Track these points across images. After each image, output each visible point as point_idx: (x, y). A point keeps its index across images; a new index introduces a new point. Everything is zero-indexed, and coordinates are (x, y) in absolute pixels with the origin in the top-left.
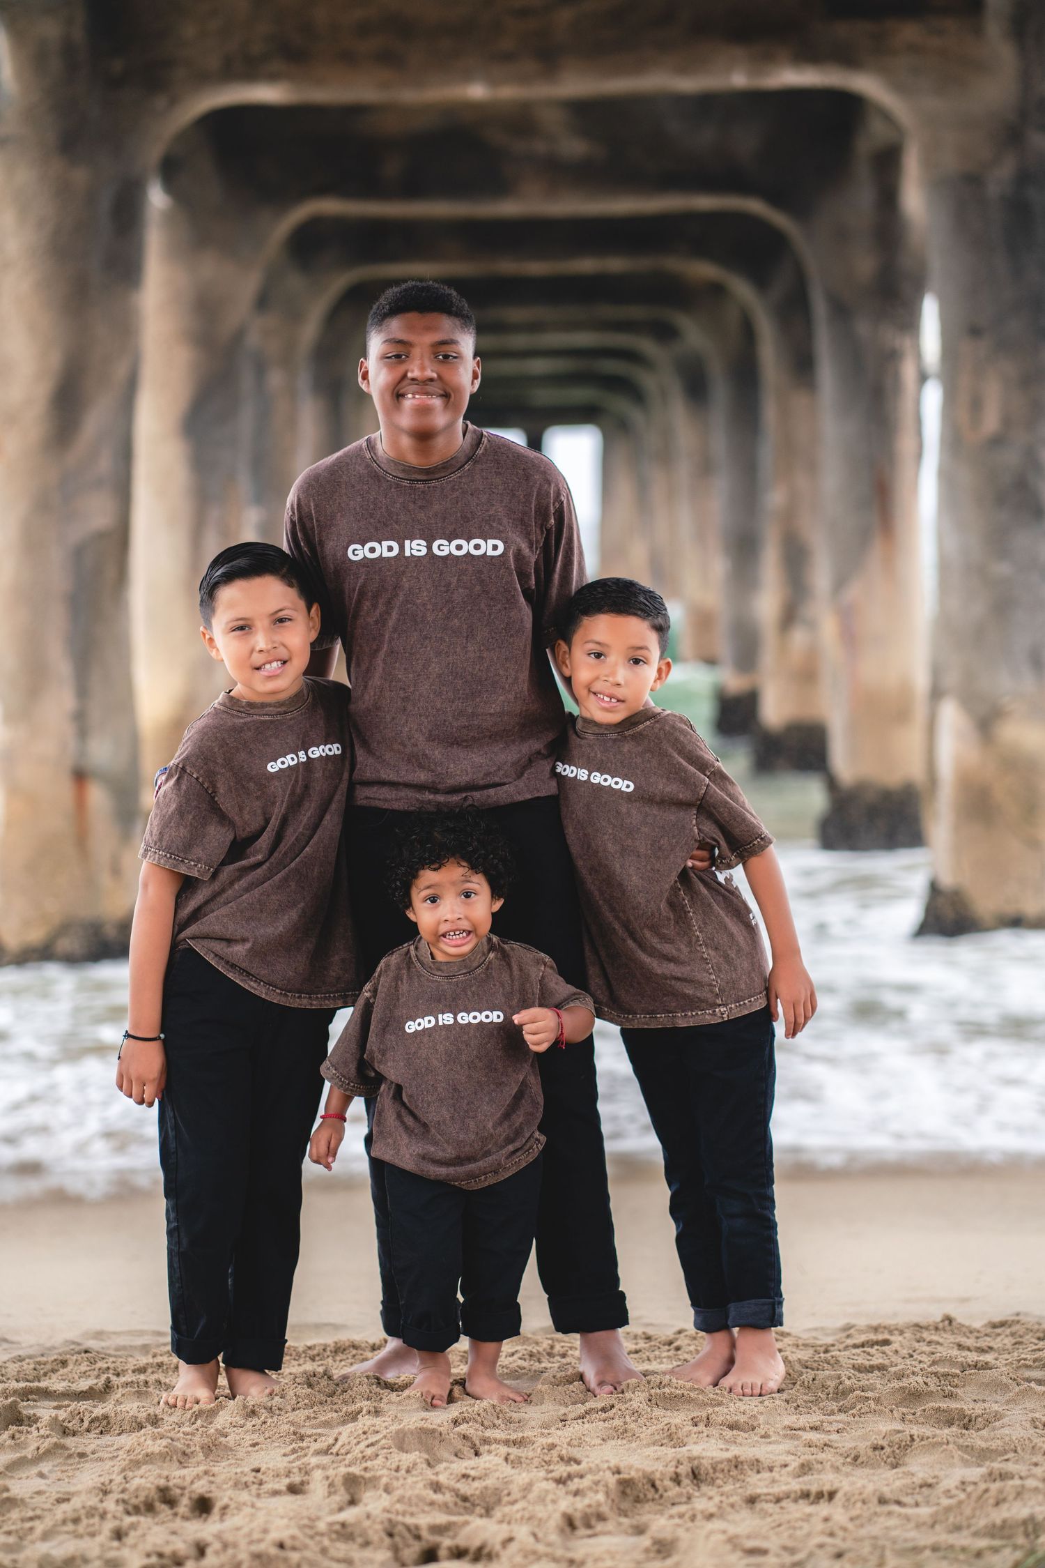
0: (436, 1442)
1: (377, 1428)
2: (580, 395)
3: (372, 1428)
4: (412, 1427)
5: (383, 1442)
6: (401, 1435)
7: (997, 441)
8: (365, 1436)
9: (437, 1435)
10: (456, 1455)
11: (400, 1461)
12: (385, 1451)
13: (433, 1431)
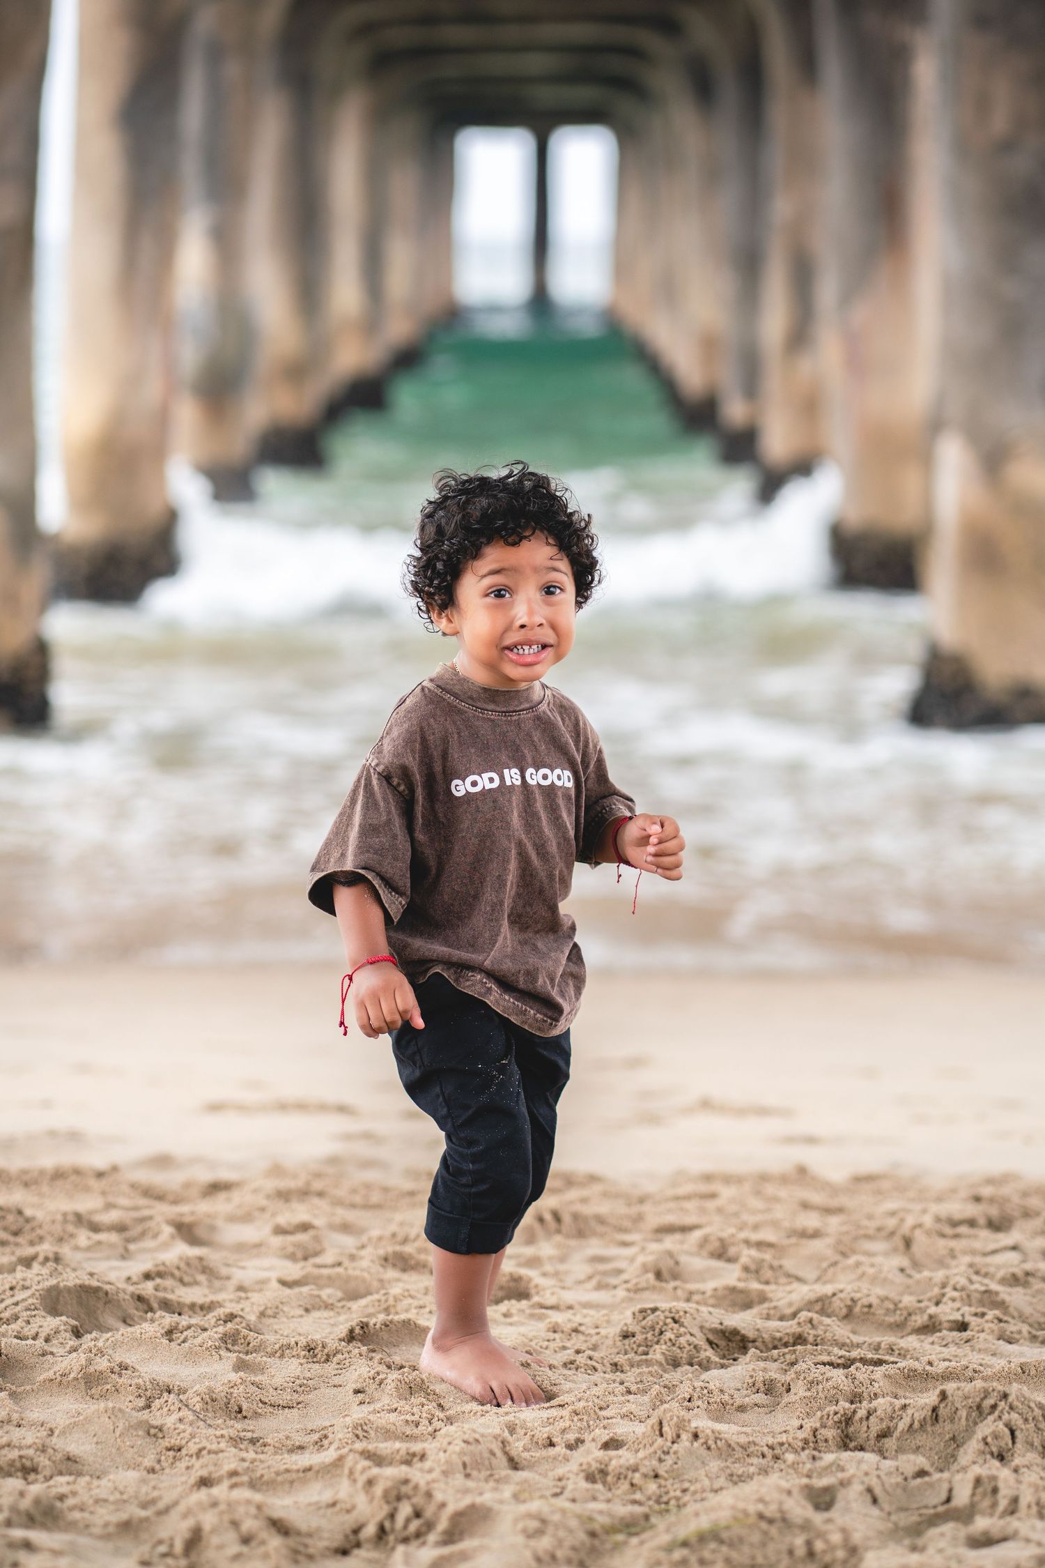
0: (100, 1305)
1: (27, 1283)
2: (584, 94)
3: (21, 1283)
4: (70, 1284)
5: (30, 1301)
6: (54, 1293)
7: (1007, 146)
8: (11, 1293)
9: (101, 1294)
10: (125, 1322)
11: (41, 1327)
12: (28, 1313)
13: (97, 1289)
